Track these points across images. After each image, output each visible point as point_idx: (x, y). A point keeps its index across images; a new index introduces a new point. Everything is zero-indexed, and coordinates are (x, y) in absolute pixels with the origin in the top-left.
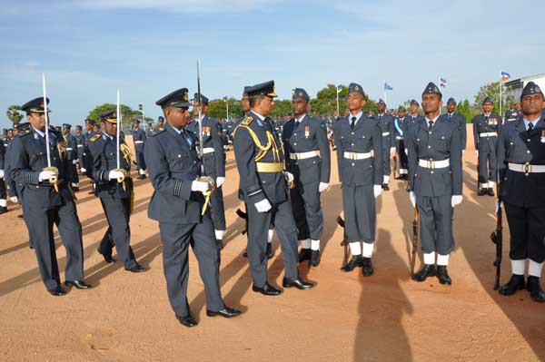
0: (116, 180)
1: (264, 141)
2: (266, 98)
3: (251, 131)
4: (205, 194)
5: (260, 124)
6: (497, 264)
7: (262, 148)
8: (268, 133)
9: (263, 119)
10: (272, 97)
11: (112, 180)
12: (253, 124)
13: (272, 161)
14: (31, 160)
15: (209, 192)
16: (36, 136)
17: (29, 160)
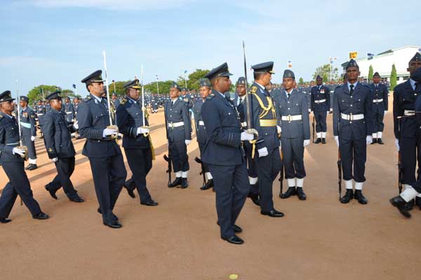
0: (142, 134)
1: (266, 104)
2: (268, 74)
3: (257, 97)
4: (251, 142)
5: (263, 92)
6: (340, 183)
7: (265, 108)
8: (268, 98)
9: (264, 88)
10: (271, 74)
11: (139, 134)
12: (258, 92)
13: (272, 118)
14: (94, 121)
15: (255, 141)
16: (96, 102)
17: (92, 121)
